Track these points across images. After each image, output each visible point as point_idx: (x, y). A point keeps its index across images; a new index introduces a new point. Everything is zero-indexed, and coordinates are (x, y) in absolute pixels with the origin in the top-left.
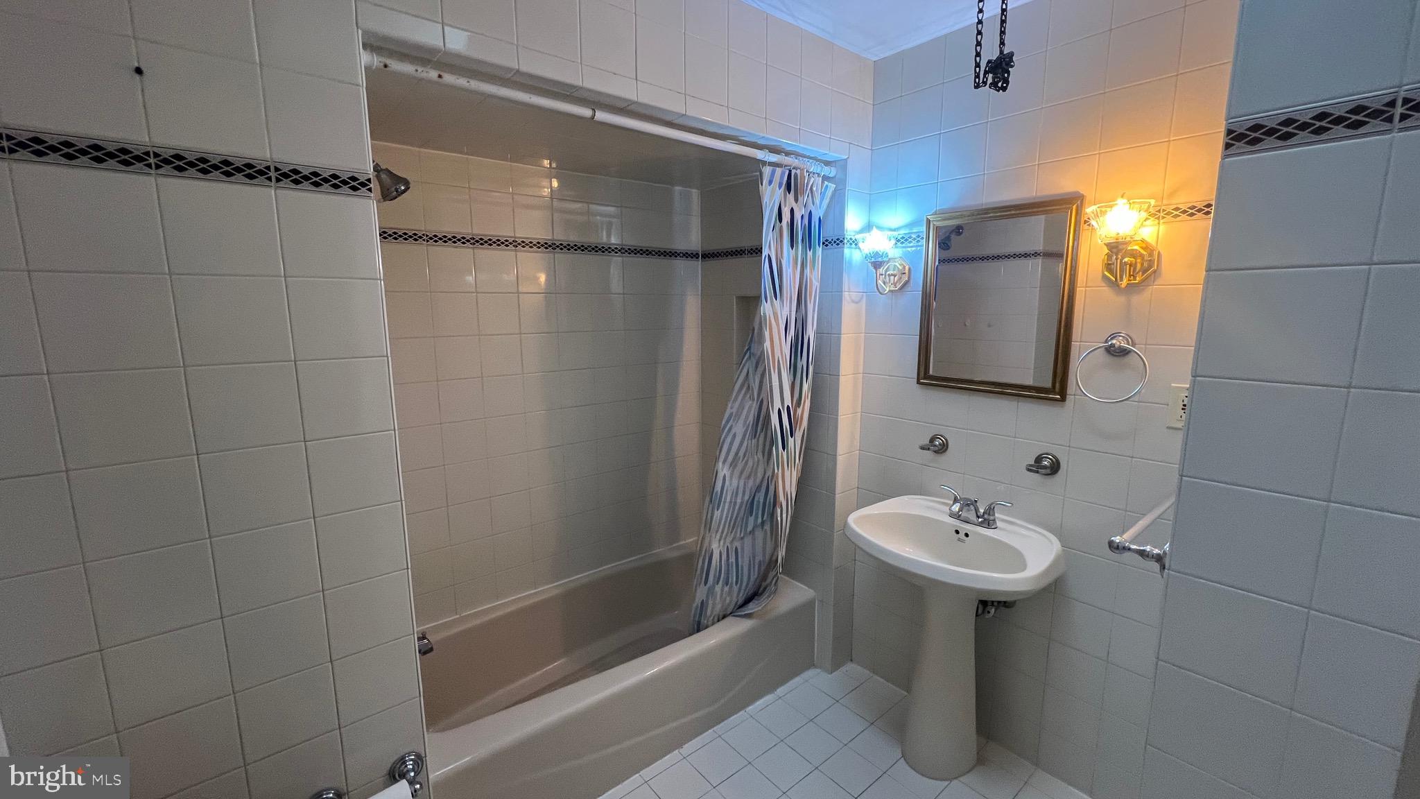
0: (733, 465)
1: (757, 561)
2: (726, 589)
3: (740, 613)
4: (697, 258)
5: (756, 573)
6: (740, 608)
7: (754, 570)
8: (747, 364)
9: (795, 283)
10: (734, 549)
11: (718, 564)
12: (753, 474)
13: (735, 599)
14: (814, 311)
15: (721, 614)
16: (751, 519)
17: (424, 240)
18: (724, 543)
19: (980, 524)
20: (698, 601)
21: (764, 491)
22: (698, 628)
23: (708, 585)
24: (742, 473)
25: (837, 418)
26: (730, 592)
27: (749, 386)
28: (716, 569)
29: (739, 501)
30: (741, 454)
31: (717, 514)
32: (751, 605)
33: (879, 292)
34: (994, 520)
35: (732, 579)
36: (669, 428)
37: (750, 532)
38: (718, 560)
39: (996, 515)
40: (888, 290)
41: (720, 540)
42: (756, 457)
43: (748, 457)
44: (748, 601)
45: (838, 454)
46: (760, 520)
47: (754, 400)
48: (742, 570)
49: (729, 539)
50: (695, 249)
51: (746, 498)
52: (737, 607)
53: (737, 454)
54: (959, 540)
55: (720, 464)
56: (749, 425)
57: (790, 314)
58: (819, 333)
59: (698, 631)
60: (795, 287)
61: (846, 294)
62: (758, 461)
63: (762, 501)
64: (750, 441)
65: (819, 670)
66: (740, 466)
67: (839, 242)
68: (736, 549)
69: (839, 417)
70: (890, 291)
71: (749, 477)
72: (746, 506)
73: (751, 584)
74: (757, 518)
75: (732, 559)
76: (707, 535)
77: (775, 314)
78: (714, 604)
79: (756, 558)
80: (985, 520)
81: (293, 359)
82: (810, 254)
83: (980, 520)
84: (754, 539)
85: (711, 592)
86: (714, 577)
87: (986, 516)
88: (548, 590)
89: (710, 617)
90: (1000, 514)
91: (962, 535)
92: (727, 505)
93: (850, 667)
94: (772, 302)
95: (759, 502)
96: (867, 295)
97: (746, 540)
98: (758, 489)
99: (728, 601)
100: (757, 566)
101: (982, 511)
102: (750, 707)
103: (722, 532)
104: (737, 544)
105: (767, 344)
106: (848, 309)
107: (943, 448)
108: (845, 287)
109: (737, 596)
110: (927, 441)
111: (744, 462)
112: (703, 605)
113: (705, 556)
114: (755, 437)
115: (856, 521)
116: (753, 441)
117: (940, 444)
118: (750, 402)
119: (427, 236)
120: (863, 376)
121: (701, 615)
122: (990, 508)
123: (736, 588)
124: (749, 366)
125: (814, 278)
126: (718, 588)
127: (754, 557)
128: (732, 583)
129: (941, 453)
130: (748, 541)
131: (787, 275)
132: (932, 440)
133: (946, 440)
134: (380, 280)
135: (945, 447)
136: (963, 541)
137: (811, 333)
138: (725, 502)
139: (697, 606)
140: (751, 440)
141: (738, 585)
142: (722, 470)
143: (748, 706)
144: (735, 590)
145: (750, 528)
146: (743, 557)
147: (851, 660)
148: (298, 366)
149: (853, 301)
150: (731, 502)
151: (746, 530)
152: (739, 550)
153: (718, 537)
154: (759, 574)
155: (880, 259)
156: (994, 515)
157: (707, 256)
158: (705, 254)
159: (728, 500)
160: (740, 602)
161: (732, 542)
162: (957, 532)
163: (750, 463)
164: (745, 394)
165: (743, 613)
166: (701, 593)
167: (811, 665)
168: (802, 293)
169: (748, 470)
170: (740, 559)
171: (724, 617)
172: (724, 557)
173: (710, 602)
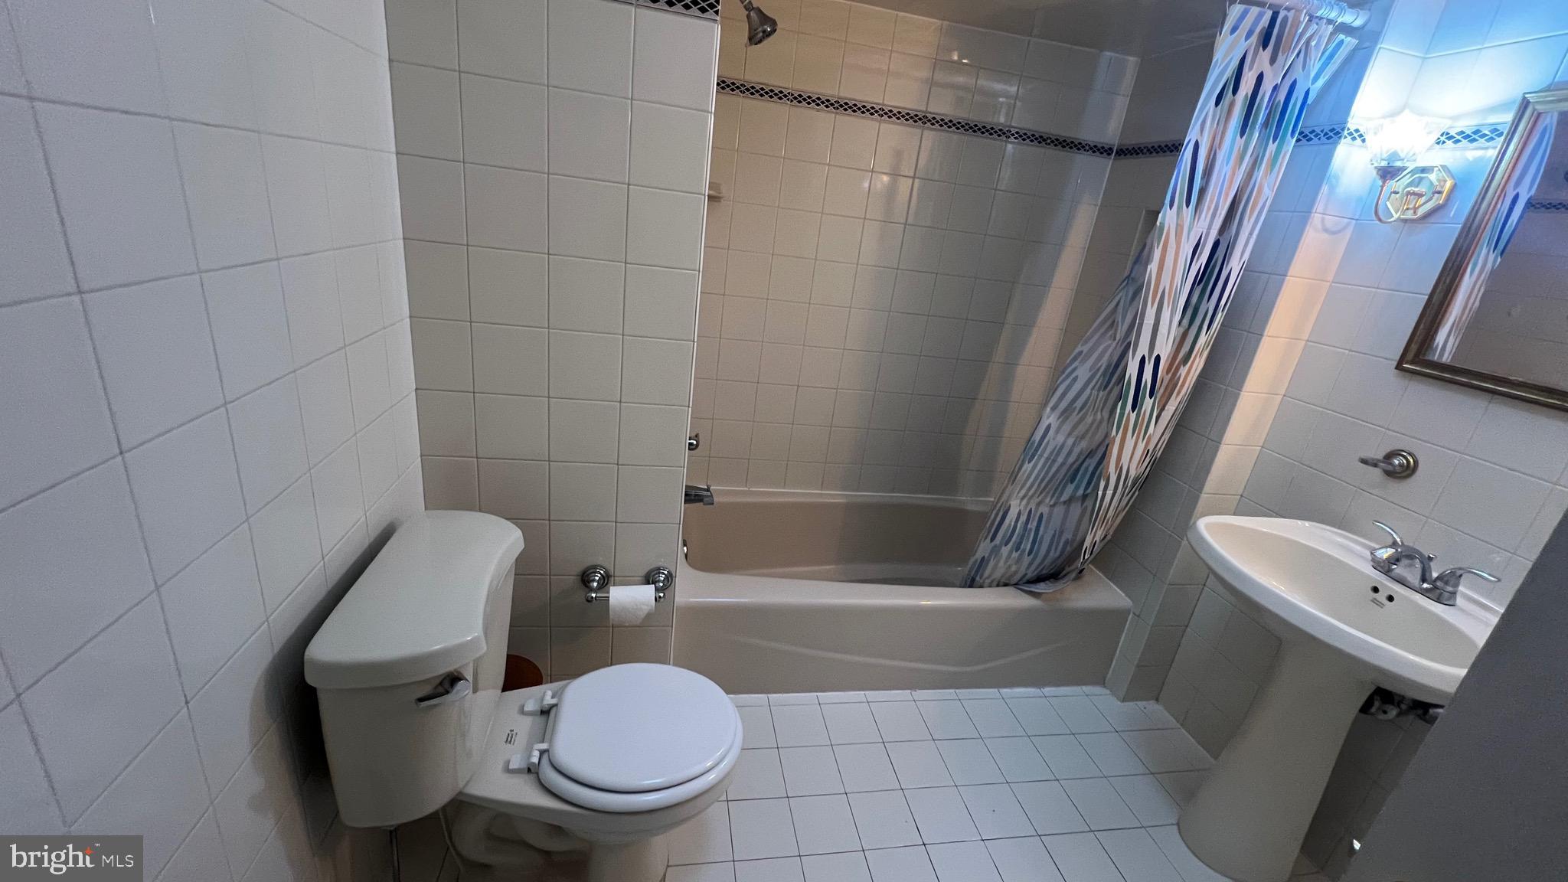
0: (1066, 414)
1: (1063, 540)
2: (1015, 555)
3: (1026, 588)
4: (1109, 154)
5: (1058, 553)
6: (1028, 583)
7: (1056, 549)
8: (1121, 294)
9: (1229, 188)
10: (1038, 515)
11: (1013, 524)
12: (1090, 435)
13: (1023, 570)
14: (1251, 234)
15: (1003, 580)
16: (1070, 488)
17: (788, 100)
18: (1028, 503)
19: (1424, 593)
20: (979, 555)
21: (1098, 459)
22: (971, 583)
23: (993, 544)
24: (1074, 427)
25: (1239, 394)
26: (1019, 560)
27: (1114, 321)
28: (1007, 530)
29: (1060, 460)
30: (1079, 404)
31: (1027, 467)
32: (1042, 585)
33: (1380, 220)
34: (1454, 594)
35: (1026, 545)
36: (1011, 364)
37: (1065, 502)
38: (1014, 520)
39: (1461, 588)
40: (1396, 216)
41: (1022, 499)
42: (1099, 413)
43: (1088, 410)
44: (1039, 579)
45: (1223, 442)
46: (1080, 492)
47: (1115, 339)
48: (1041, 543)
49: (1036, 500)
50: (1112, 142)
51: (1071, 460)
52: (1025, 580)
53: (1074, 400)
54: (1374, 601)
55: (1048, 409)
56: (1098, 370)
57: (1208, 234)
58: (1248, 270)
59: (971, 586)
60: (1227, 195)
61: (1316, 218)
62: (1101, 422)
63: (1091, 469)
64: (1095, 392)
65: (1108, 692)
66: (1074, 418)
67: (1334, 133)
68: (1042, 515)
69: (1242, 393)
70: (1399, 219)
71: (1083, 437)
72: (1068, 470)
73: (1047, 562)
74: (1077, 488)
75: (1033, 525)
76: (1009, 486)
77: (1179, 227)
78: (996, 565)
79: (1064, 534)
80: (1436, 587)
81: (627, 182)
82: (1272, 147)
83: (1425, 585)
84: (1067, 512)
85: (996, 551)
86: (1004, 536)
87: (1439, 584)
88: (835, 496)
89: (988, 578)
90: (1470, 588)
91: (1381, 597)
92: (1042, 461)
93: (1152, 706)
94: (1180, 208)
95: (1087, 469)
96: (1356, 224)
97: (1056, 510)
98: (1091, 454)
99: (1014, 568)
100: (1061, 544)
101: (1435, 575)
102: (1005, 690)
103: (1029, 489)
104: (1044, 510)
105: (1153, 267)
106: (1312, 240)
107: (1408, 471)
108: (1319, 206)
109: (1026, 567)
110: (1380, 455)
111: (1080, 415)
112: (983, 561)
113: (999, 510)
114: (1106, 387)
115: (1207, 526)
116: (1101, 393)
117: (1401, 465)
118: (1110, 342)
119: (792, 95)
120: (1306, 345)
121: (977, 572)
122: (1453, 573)
123: (1027, 560)
124: (1123, 296)
125: (1267, 186)
126: (1005, 551)
127: (1062, 532)
128: (1024, 551)
129: (1400, 478)
130: (1059, 511)
131: (1220, 171)
132: (1389, 456)
133: (1416, 462)
134: (711, 112)
135: (1408, 472)
136: (1380, 605)
137: (1235, 265)
138: (1041, 456)
139: (976, 561)
140: (1099, 391)
141: (1032, 556)
142: (1048, 417)
143: (1005, 687)
144: (1025, 560)
145: (1065, 497)
146: (1046, 528)
147: (1157, 700)
148: (631, 191)
149: (1326, 230)
150: (1048, 459)
151: (1059, 498)
152: (1044, 519)
153: (1023, 492)
154: (1062, 552)
155: (1398, 164)
156: (1456, 585)
157: (1123, 152)
158: (1121, 150)
159: (1046, 455)
160: (1030, 575)
161: (1039, 504)
162: (1376, 590)
163: (1089, 419)
164: (1106, 332)
165: (1028, 589)
166: (983, 548)
167: (1101, 682)
168: (1239, 203)
169: (1082, 428)
170: (1042, 529)
171: (1006, 585)
172: (1023, 518)
173: (992, 563)
